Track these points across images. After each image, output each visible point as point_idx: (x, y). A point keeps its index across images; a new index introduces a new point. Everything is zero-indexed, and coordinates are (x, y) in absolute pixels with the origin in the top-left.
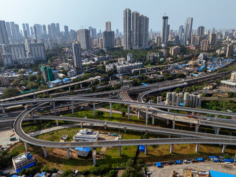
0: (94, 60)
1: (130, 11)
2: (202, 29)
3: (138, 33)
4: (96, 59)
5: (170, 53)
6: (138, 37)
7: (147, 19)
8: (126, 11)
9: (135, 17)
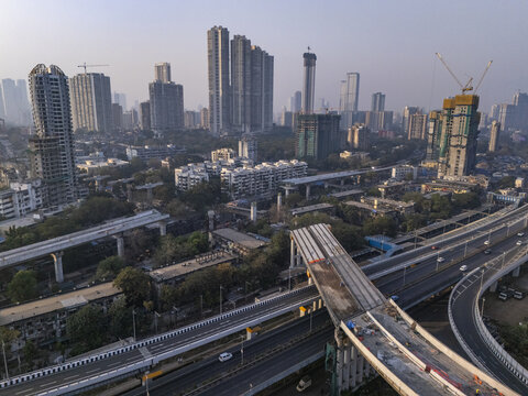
0: (124, 157)
1: (225, 32)
2: (379, 99)
3: (248, 93)
4: (131, 153)
5: (349, 139)
6: (248, 103)
7: (270, 59)
8: (217, 33)
9: (240, 48)
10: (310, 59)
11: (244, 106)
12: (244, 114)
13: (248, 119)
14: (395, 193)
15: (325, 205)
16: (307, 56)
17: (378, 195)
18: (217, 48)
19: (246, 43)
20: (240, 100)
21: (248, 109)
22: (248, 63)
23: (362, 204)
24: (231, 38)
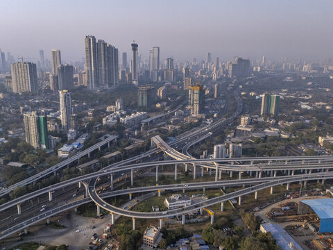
1: (94, 38)
2: (170, 60)
3: (107, 69)
5: (158, 95)
6: (107, 73)
7: (116, 50)
8: (90, 39)
9: (102, 47)
10: (135, 47)
11: (105, 75)
12: (105, 79)
13: (107, 81)
14: (176, 123)
15: (156, 129)
16: (133, 45)
17: (170, 124)
18: (90, 46)
19: (105, 44)
20: (103, 73)
21: (107, 76)
22: (106, 54)
23: (166, 128)
24: (97, 41)
